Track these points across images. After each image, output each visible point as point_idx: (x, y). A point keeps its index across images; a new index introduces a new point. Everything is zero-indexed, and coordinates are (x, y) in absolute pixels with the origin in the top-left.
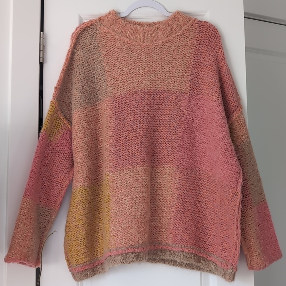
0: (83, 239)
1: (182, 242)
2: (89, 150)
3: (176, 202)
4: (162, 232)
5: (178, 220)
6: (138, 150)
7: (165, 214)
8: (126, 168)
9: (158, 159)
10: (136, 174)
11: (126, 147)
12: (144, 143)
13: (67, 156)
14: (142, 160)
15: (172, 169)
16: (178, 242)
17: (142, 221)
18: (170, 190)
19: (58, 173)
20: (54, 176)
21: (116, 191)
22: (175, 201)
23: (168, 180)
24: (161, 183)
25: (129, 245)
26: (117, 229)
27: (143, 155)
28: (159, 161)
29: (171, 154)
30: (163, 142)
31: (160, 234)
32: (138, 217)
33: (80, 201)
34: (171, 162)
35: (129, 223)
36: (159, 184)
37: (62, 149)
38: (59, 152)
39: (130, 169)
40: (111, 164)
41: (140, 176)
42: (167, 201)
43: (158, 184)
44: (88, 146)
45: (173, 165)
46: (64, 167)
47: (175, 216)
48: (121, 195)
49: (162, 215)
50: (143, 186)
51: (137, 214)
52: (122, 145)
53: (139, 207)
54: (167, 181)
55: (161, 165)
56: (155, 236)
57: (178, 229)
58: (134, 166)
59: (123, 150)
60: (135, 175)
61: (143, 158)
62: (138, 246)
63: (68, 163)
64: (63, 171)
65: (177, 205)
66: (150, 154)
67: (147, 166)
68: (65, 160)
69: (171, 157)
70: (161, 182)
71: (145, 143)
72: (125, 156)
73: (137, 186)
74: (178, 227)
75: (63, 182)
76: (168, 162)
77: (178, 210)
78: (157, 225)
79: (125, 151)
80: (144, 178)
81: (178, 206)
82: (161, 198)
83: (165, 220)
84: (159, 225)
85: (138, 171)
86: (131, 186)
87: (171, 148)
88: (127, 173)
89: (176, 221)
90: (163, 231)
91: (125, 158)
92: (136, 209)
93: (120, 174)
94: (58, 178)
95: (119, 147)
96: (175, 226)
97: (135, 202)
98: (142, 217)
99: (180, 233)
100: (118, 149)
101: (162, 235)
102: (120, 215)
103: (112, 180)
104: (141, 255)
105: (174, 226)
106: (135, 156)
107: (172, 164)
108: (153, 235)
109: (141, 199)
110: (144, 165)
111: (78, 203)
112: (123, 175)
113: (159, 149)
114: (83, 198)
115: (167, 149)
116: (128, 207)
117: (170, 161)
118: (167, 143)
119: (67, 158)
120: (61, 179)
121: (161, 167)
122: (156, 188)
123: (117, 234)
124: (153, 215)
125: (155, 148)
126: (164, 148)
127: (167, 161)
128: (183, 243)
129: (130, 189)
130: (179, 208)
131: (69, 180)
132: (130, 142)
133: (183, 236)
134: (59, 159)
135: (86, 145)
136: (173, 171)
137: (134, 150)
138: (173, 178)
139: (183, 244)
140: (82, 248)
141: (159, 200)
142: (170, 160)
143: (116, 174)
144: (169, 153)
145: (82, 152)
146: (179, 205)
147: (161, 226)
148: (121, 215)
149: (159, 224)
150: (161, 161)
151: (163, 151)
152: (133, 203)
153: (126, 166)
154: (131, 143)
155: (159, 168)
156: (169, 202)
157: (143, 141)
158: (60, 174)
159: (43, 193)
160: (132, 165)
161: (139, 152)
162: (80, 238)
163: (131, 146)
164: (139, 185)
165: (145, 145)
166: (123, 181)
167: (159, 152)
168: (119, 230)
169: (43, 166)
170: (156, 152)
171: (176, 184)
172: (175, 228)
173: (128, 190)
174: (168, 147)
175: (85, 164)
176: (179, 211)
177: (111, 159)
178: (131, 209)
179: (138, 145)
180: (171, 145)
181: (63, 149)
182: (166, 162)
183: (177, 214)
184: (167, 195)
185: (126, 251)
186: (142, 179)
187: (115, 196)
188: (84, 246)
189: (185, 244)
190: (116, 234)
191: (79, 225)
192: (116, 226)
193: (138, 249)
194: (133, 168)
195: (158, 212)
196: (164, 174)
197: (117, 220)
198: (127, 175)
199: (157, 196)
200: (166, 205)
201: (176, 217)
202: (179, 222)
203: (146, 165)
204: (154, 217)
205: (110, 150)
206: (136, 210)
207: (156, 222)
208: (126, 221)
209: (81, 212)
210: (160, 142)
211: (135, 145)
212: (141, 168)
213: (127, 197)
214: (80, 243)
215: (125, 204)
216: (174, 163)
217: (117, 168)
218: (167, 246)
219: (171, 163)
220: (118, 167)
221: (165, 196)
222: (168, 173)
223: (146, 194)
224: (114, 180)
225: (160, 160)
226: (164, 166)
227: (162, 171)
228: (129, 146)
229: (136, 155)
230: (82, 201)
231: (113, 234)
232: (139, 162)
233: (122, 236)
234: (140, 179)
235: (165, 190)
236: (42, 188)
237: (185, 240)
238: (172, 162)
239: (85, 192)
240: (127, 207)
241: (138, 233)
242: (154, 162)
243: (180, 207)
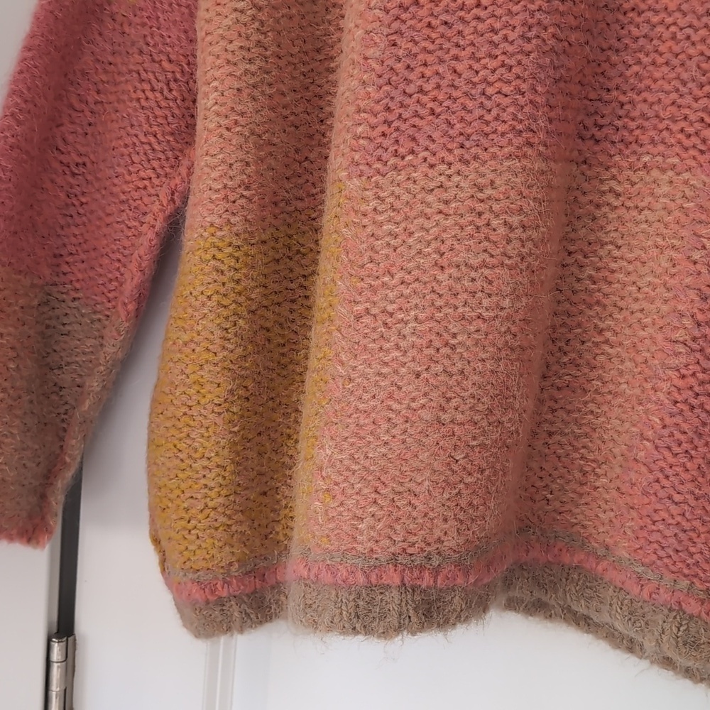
0: (218, 466)
1: (680, 565)
2: (274, 48)
3: (683, 360)
4: (596, 488)
5: (676, 449)
6: (503, 66)
7: (620, 406)
8: (432, 160)
9: (619, 123)
10: (480, 195)
11: (447, 45)
12: (545, 29)
13: (178, 76)
14: (521, 122)
15: (686, 182)
16: (660, 558)
17: (474, 438)
18: (658, 290)
19: (129, 155)
20: (112, 167)
21: (363, 272)
22: (677, 354)
23: (659, 240)
24: (619, 247)
25: (392, 549)
26: (345, 463)
27: (529, 96)
28: (626, 134)
29: (696, 100)
30: (660, 29)
31: (581, 495)
32: (460, 418)
33: (209, 298)
34: (687, 143)
35: (404, 441)
36: (610, 251)
37: (157, 38)
38: (141, 52)
39: (450, 164)
40: (360, 129)
41: (496, 207)
42: (639, 344)
43: (602, 253)
44: (265, 29)
45: (694, 158)
46: (155, 128)
47: (664, 427)
48: (386, 298)
49: (605, 408)
50: (507, 262)
51: (454, 403)
52: (427, 31)
53: (468, 369)
54: (650, 243)
55: (635, 152)
56: (556, 499)
57: (670, 498)
58: (473, 150)
59: (430, 58)
60: (469, 203)
61: (527, 110)
62: (436, 561)
63: (178, 107)
64: (150, 144)
65: (683, 377)
66: (575, 89)
67: (546, 159)
68: (166, 92)
69: (692, 117)
70: (620, 242)
71: (551, 30)
72: (435, 93)
73: (475, 261)
74: (674, 487)
75: (146, 199)
76: (673, 141)
77: (686, 402)
78: (576, 450)
79: (435, 68)
80: (515, 220)
81: (692, 381)
82: (609, 322)
83: (615, 436)
84: (582, 451)
85: (492, 182)
86: (442, 255)
87: (699, 67)
88: (432, 185)
89: (667, 453)
90: (597, 484)
91: (430, 105)
92: (451, 376)
93: (397, 191)
94: (128, 178)
95: (410, 45)
96: (658, 481)
97: (453, 342)
98: (477, 418)
99: (679, 519)
100: (401, 53)
101: (594, 505)
102: (366, 396)
103: (353, 217)
104: (451, 602)
105: (651, 477)
106: (483, 99)
107: (692, 152)
108: (549, 496)
109: (484, 327)
110: (530, 151)
111: (198, 304)
112: (406, 197)
113: (636, 68)
114: (224, 284)
115: (679, 70)
116: (411, 365)
117: (680, 136)
118: (680, 36)
119: (173, 85)
120: (141, 184)
121: (631, 167)
122: (593, 273)
123: (342, 486)
124: (561, 403)
125: (614, 58)
126: (660, 60)
127: (665, 133)
128: (686, 571)
129: (436, 272)
130: (690, 393)
131: (173, 194)
132: (469, 17)
133: (693, 535)
134: (138, 85)
135: (257, 25)
136: (689, 193)
137: (485, 67)
138: (684, 233)
139: (686, 576)
140: (211, 504)
141: (601, 332)
142: (682, 130)
143: (377, 186)
144: (683, 90)
145: (230, 57)
146: (694, 374)
147: (594, 461)
148: (374, 397)
149: (584, 447)
150: (637, 132)
151: (655, 81)
152: (437, 344)
153: (432, 146)
154: (474, 23)
155: (620, 169)
156: (648, 355)
157: (538, 15)
158: (136, 158)
159: (75, 236)
160: (462, 147)
161: (507, 76)
162: (205, 463)
163: (473, 44)
164: (486, 256)
165: (551, 42)
166: (403, 225)
167: (632, 81)
168: (356, 468)
169: (74, 114)
170: (618, 80)
171: (698, 267)
172: (657, 486)
173: (425, 279)
174: (682, 56)
175: (241, 120)
176: (692, 408)
177: (362, 104)
178: (425, 375)
179: (510, 39)
180: (700, 47)
181: (162, 36)
182: (663, 142)
183: (678, 419)
184: (639, 315)
185: (373, 579)
186: (505, 223)
187: (358, 298)
188: (221, 500)
189: (696, 576)
190: (337, 484)
191: (199, 403)
192: (346, 445)
193: (436, 572)
194: (467, 163)
195: (585, 391)
196: (642, 205)
197: (350, 417)
198: (430, 198)
199: (591, 313)
200: (628, 364)
201: (672, 435)
202: (684, 465)
203: (541, 148)
204: (561, 414)
205: (366, 58)
206: (452, 382)
207: (571, 437)
208: (394, 431)
209: (210, 347)
210: (645, 29)
211: (496, 38)
212: (507, 164)
213: (413, 313)
214: (203, 481)
215: (398, 347)
216: (702, 152)
217: (385, 156)
218: (604, 564)
219: (686, 149)
220: (392, 149)
221: (632, 320)
222: (662, 200)
223: (518, 305)
224: (364, 215)
225: (632, 125)
226: (646, 158)
227: (633, 184)
228: (462, 43)
229: (490, 91)
230: (215, 298)
231: (328, 481)
232: (503, 135)
233: (363, 503)
234: (495, 223)
235: (634, 288)
236: (71, 216)
237: (697, 557)
238: (694, 147)
239: (231, 255)
240: (405, 360)
241: (446, 496)
242: (598, 135)
243: (697, 389)
